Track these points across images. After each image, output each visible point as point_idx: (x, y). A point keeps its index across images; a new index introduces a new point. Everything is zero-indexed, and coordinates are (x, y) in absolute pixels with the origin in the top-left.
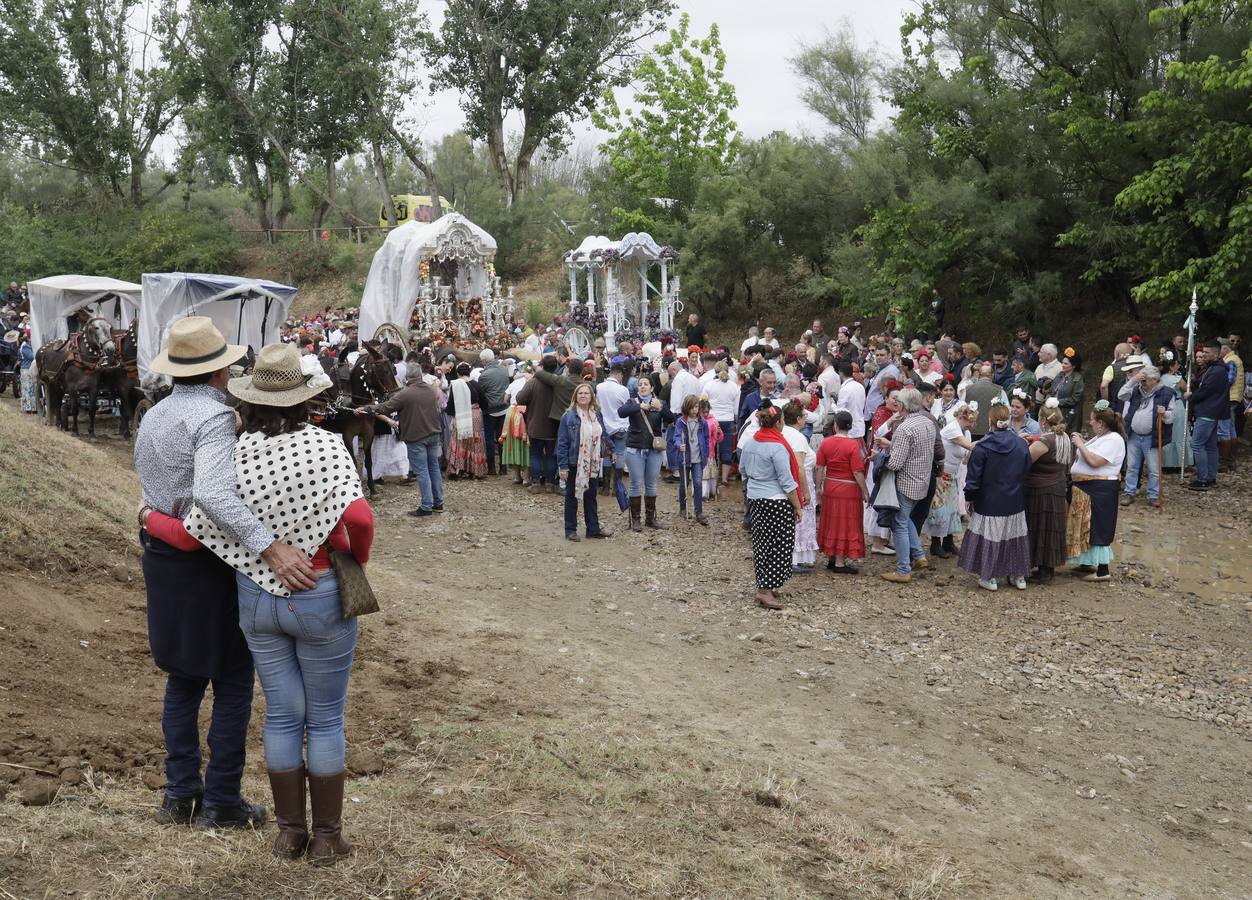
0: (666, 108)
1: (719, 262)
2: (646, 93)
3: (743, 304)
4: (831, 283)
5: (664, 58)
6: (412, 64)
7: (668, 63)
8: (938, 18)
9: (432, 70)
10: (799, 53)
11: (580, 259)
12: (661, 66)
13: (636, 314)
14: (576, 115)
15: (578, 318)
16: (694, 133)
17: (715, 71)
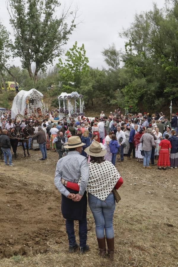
0: (73, 62)
1: (88, 97)
2: (68, 59)
3: (91, 105)
4: (116, 101)
5: (72, 51)
6: (9, 51)
7: (73, 52)
8: (132, 43)
9: (13, 53)
10: (104, 51)
11: (61, 98)
12: (71, 53)
13: (74, 110)
14: (48, 63)
15: (61, 111)
16: (79, 68)
17: (83, 54)
